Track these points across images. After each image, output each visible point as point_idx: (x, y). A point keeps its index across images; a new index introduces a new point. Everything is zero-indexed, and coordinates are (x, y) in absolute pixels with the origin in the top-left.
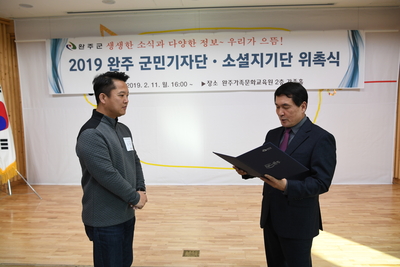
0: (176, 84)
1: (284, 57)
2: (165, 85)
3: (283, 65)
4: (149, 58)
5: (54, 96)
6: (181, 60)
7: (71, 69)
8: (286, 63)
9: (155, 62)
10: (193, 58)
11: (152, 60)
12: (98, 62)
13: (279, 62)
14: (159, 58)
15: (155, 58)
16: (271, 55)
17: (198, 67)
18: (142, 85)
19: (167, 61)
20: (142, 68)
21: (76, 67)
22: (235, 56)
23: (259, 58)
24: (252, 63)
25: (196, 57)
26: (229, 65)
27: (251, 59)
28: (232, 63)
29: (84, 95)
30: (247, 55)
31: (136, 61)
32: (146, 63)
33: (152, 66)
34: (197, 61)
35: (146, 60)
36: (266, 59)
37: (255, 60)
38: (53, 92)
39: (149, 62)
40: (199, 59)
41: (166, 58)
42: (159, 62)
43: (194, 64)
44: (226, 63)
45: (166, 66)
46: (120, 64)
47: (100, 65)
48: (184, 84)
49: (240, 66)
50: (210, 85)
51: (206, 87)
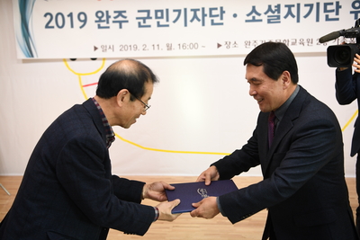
0: (184, 46)
1: (329, 8)
2: (169, 47)
3: (327, 19)
4: (148, 12)
5: (24, 61)
6: (190, 15)
7: (47, 26)
8: (332, 15)
9: (157, 17)
10: (207, 12)
11: (152, 14)
12: (82, 17)
13: (322, 15)
14: (162, 11)
15: (156, 11)
16: (311, 6)
17: (213, 23)
18: (140, 47)
19: (173, 16)
20: (140, 26)
21: (53, 23)
22: (262, 9)
23: (294, 10)
24: (286, 17)
25: (211, 10)
26: (254, 20)
27: (284, 11)
28: (257, 17)
29: (65, 60)
30: (278, 6)
31: (132, 15)
32: (144, 19)
33: (153, 22)
34: (211, 16)
35: (145, 15)
36: (304, 11)
37: (290, 13)
38: (22, 56)
39: (149, 17)
40: (214, 13)
41: (171, 12)
42: (162, 17)
43: (208, 20)
44: (250, 18)
45: (170, 23)
46: (111, 20)
47: (85, 21)
48: (194, 46)
49: (269, 21)
50: (228, 47)
51: (223, 50)
